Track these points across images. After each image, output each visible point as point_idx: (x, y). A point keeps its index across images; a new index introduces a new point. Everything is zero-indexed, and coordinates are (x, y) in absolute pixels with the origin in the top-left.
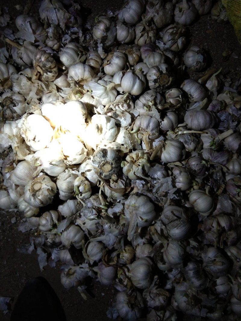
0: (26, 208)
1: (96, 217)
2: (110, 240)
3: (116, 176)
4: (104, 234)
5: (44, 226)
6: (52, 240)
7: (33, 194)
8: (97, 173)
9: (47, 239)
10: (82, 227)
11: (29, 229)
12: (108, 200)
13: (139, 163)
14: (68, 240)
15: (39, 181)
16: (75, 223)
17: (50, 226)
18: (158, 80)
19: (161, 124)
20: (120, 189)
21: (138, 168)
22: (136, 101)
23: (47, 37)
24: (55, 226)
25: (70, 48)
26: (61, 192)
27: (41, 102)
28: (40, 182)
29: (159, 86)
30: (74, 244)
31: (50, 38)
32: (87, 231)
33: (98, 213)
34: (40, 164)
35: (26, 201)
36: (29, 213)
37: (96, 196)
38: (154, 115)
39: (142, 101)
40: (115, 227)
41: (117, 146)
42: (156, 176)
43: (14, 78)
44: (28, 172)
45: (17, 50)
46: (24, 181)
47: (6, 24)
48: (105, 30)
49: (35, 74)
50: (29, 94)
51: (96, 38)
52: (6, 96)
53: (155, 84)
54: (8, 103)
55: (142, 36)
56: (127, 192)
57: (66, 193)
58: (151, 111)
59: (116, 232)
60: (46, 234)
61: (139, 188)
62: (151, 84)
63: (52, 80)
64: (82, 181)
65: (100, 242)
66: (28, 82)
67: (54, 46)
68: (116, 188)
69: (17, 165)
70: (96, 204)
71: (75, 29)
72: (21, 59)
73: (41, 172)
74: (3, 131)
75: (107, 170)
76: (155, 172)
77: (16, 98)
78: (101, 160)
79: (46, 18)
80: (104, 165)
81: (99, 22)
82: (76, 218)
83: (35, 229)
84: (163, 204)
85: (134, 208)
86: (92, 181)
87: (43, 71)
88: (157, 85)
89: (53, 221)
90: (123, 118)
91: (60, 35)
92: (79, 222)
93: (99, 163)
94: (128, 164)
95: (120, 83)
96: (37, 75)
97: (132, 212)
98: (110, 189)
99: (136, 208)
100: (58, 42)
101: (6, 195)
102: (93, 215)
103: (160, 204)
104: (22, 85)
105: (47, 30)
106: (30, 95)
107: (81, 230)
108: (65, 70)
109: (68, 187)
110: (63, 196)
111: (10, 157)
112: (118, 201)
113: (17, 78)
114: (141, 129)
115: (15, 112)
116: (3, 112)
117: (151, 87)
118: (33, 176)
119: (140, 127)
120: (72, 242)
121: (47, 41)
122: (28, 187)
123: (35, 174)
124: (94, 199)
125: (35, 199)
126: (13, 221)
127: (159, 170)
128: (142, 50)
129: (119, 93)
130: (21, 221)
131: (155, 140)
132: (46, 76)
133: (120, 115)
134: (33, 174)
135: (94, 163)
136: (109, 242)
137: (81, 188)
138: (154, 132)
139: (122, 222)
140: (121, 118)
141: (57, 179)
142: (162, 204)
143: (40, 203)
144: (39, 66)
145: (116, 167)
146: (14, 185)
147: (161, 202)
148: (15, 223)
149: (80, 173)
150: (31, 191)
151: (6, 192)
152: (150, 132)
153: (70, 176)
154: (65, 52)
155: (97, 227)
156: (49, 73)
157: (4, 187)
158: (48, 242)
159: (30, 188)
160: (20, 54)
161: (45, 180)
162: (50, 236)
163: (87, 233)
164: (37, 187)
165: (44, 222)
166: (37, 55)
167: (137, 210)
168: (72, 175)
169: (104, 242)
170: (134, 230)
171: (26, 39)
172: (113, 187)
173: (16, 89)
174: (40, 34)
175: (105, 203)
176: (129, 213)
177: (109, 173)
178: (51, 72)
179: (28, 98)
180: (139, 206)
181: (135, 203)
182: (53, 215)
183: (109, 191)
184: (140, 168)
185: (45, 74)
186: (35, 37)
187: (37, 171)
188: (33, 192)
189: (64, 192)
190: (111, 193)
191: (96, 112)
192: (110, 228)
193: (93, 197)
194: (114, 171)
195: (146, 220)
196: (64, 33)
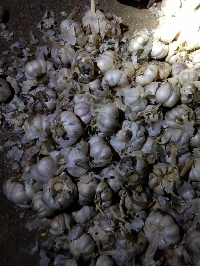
0: (40, 208)
1: (113, 230)
2: (121, 257)
3: (141, 188)
4: (115, 249)
5: (55, 230)
6: (60, 246)
7: (53, 195)
8: (122, 181)
9: (55, 244)
10: (93, 237)
11: (36, 228)
12: (128, 212)
13: (170, 178)
14: (78, 249)
15: (60, 180)
16: (88, 231)
17: (61, 232)
18: (192, 96)
19: (191, 139)
20: (143, 203)
21: (168, 184)
22: (167, 113)
23: (87, 42)
24: (66, 232)
25: (108, 55)
26: (80, 196)
27: (72, 101)
28: (62, 183)
29: (192, 102)
30: (83, 255)
31: (90, 43)
32: (99, 243)
33: (115, 226)
34: (64, 162)
35: (43, 201)
36: (43, 214)
37: (116, 207)
38: (186, 130)
39: (174, 113)
40: (132, 245)
41: (143, 155)
42: (185, 196)
43: (52, 74)
44: (50, 169)
45: (57, 50)
46: (44, 178)
47: (50, 26)
48: (142, 43)
49: (73, 73)
50: (62, 91)
51: (131, 50)
52: (40, 91)
53: (188, 100)
54: (41, 96)
55: (175, 54)
56: (149, 207)
57: (85, 198)
58: (183, 125)
59: (132, 250)
60: (55, 238)
61: (161, 204)
62: (184, 99)
63: (86, 82)
64: (105, 187)
65: (110, 257)
66: (64, 80)
67: (92, 51)
68: (138, 200)
69: (40, 159)
70: (116, 216)
71: (113, 40)
72: (60, 58)
73: (64, 171)
74: (33, 123)
75: (134, 181)
76: (185, 190)
77: (49, 93)
78: (130, 168)
79: (89, 26)
80: (132, 174)
81: (138, 36)
82: (89, 227)
83: (42, 229)
84: (188, 226)
85: (158, 228)
86: (113, 189)
87: (81, 72)
88: (190, 100)
89: (65, 225)
90: (151, 128)
91: (99, 43)
92: (91, 231)
93: (127, 171)
94: (157, 178)
95: (154, 94)
96: (74, 74)
97: (155, 232)
98: (131, 200)
99: (160, 228)
100: (96, 49)
101: (22, 189)
102: (110, 227)
103: (184, 227)
104: (58, 81)
105: (89, 36)
106: (63, 93)
107: (92, 240)
108: (100, 74)
109: (90, 192)
110: (82, 200)
111: (32, 149)
112: (137, 214)
113: (55, 74)
114: (170, 142)
115: (46, 107)
116: (34, 105)
117: (182, 102)
118: (55, 174)
119: (170, 140)
120: (81, 253)
121: (86, 46)
122: (48, 186)
123: (57, 173)
124: (114, 210)
125: (54, 201)
126: (21, 216)
127: (189, 189)
128: (173, 66)
129: (149, 103)
130: (30, 218)
131: (182, 155)
132: (82, 77)
133: (149, 125)
134: (56, 172)
135: (122, 170)
136: (120, 258)
137: (103, 195)
138: (185, 146)
139: (140, 240)
140: (149, 127)
141: (78, 180)
142: (186, 227)
143: (59, 207)
144: (78, 67)
145: (143, 179)
146: (32, 179)
147: (186, 224)
148: (23, 219)
149: (103, 178)
150: (51, 191)
151: (22, 186)
152: (181, 146)
153: (92, 180)
154: (103, 58)
155: (110, 240)
156: (86, 75)
157: (20, 180)
158: (55, 247)
159: (51, 188)
160: (59, 54)
161: (67, 181)
162: (59, 241)
163: (98, 244)
164: (58, 187)
165: (55, 225)
166: (78, 56)
167: (161, 230)
168: (95, 179)
169: (114, 257)
170: (153, 252)
171: (67, 41)
172: (135, 199)
173: (51, 84)
174: (82, 38)
175: (125, 216)
176: (151, 232)
177: (135, 183)
178: (88, 74)
179: (60, 95)
180: (164, 227)
181: (159, 223)
182: (66, 219)
183: (131, 202)
184: (172, 184)
185: (82, 75)
186: (76, 41)
187: (59, 170)
188: (53, 193)
189: (85, 197)
190: (132, 205)
191: (126, 118)
192: (126, 244)
193: (114, 207)
194: (140, 182)
195: (170, 244)
196: (102, 42)
